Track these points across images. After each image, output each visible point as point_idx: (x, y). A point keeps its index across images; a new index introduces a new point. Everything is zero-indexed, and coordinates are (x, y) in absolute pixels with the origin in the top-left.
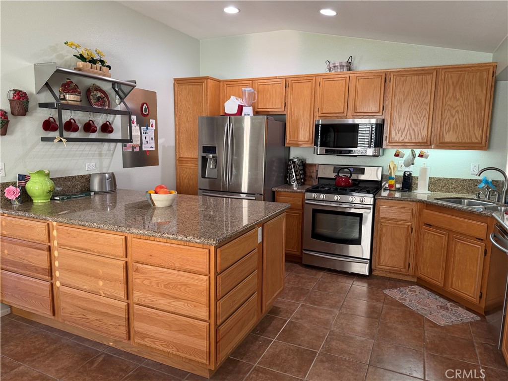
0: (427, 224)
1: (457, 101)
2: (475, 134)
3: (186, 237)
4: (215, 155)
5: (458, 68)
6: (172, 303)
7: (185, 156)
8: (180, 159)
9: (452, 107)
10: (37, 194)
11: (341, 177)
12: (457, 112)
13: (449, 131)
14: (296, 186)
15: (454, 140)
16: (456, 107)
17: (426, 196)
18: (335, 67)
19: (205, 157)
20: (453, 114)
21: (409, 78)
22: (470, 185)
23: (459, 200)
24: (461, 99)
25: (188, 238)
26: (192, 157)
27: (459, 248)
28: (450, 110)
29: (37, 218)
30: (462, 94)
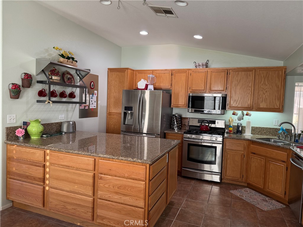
0: (253, 153)
1: (266, 86)
2: (276, 104)
3: (133, 159)
4: (132, 112)
5: (266, 68)
6: (123, 198)
7: (113, 112)
8: (110, 113)
9: (264, 89)
10: (34, 133)
11: (203, 126)
12: (266, 92)
13: (262, 102)
14: (177, 130)
15: (265, 107)
16: (266, 89)
17: (250, 137)
18: (199, 65)
19: (126, 112)
20: (264, 93)
21: (240, 73)
22: (274, 131)
23: (268, 140)
24: (268, 85)
25: (134, 159)
26: (117, 112)
27: (272, 167)
28: (262, 91)
29: (38, 148)
30: (269, 82)
